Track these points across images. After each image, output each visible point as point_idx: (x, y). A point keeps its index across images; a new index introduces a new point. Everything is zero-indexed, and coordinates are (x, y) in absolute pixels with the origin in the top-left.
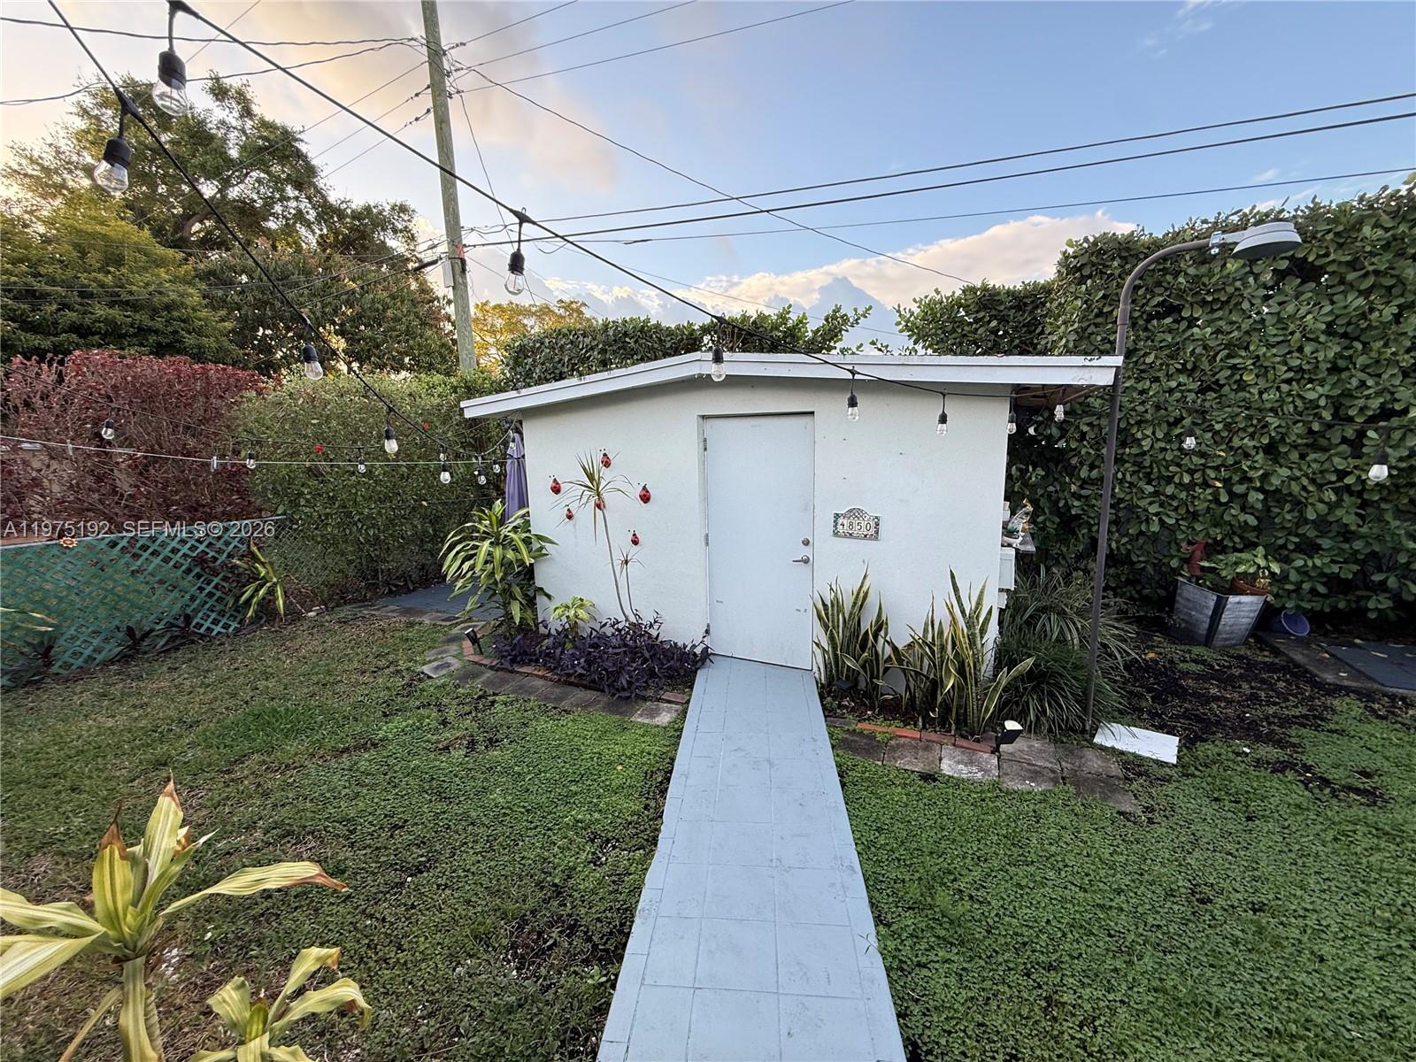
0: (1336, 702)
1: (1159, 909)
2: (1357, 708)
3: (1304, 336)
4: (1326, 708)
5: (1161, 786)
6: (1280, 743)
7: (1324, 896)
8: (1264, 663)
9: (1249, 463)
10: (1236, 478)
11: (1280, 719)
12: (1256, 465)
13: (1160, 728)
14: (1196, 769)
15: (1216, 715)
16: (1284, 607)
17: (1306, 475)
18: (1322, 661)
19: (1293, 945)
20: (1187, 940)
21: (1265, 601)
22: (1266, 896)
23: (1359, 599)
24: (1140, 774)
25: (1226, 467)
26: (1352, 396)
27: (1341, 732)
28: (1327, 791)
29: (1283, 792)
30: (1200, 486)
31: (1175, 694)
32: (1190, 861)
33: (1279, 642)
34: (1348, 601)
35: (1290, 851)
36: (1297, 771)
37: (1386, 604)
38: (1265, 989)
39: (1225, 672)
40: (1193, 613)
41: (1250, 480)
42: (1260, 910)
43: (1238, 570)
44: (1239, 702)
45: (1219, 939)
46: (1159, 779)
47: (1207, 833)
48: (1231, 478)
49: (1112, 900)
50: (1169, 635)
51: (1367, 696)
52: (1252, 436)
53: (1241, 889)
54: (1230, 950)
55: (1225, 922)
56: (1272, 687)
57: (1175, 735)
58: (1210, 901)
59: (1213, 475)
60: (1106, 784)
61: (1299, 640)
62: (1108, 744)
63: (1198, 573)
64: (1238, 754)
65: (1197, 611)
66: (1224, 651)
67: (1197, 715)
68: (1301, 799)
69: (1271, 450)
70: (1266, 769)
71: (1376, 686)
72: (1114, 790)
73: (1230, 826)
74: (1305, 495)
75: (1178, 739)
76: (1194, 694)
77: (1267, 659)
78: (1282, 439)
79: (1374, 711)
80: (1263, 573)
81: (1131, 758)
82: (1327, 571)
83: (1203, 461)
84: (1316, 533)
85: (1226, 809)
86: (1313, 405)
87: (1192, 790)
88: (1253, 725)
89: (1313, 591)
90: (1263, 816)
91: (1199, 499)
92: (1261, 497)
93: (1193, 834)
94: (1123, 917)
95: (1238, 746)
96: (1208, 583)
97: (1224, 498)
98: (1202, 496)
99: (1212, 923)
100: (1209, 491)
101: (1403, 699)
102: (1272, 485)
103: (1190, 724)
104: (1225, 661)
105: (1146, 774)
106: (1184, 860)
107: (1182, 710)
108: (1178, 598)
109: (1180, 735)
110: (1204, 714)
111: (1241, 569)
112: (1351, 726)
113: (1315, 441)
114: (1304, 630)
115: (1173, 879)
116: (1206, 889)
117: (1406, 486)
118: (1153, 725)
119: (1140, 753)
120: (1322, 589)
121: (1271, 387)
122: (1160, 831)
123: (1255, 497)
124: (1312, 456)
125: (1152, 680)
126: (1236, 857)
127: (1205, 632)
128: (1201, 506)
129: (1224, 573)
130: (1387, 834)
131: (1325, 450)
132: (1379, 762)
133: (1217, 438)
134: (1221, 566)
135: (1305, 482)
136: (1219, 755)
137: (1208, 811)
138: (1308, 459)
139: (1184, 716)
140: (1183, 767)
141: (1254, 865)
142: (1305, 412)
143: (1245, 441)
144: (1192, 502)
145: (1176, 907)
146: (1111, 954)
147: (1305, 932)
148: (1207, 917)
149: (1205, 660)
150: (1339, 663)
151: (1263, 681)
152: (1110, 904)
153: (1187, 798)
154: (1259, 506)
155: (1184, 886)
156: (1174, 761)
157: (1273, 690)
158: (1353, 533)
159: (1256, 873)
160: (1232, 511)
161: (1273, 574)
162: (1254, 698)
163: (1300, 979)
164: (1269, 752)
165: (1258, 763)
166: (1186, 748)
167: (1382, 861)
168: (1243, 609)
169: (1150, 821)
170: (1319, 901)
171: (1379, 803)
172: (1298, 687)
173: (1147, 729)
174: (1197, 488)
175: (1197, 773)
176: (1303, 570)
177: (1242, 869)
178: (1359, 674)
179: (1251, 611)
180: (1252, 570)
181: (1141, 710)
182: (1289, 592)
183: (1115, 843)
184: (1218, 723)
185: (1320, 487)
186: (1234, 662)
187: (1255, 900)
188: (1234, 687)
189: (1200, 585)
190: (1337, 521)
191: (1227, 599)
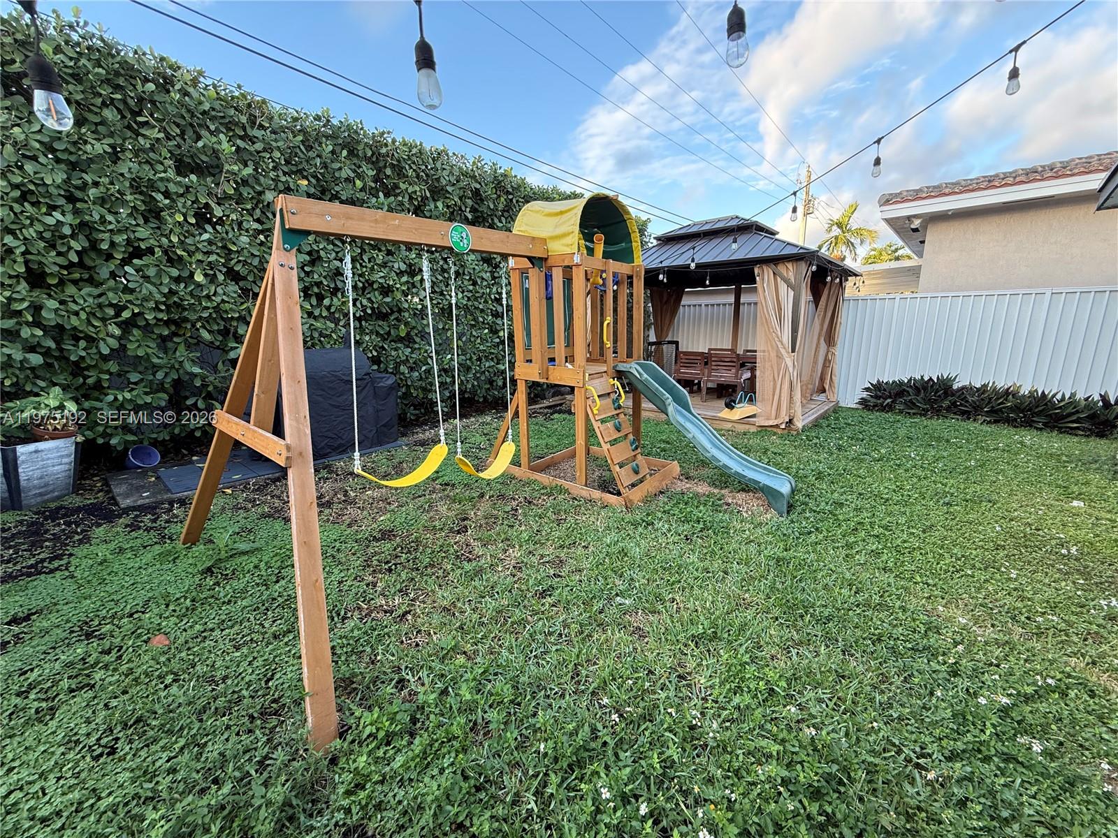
18: (141, 486)
21: (77, 441)
114: (156, 460)
150: (157, 483)
168: (46, 457)
179: (62, 457)
191: (14, 451)
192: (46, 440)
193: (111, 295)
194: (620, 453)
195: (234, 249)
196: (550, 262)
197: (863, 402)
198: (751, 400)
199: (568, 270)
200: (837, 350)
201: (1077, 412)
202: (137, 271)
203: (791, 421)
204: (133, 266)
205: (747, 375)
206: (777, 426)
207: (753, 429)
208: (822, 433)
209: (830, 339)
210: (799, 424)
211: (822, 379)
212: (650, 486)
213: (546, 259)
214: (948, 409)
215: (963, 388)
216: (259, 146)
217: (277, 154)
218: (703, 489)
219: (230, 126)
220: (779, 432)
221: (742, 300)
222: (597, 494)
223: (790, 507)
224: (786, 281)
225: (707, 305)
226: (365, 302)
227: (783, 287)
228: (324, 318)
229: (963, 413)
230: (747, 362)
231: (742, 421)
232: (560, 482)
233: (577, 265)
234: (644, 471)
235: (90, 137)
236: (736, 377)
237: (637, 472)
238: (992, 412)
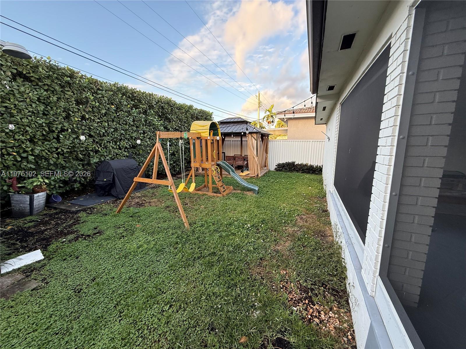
0: (79, 215)
1: (68, 307)
2: (84, 214)
3: (31, 100)
4: (78, 217)
5: (43, 269)
6: (72, 233)
7: (106, 263)
8: (54, 213)
9: (25, 145)
10: (21, 151)
11: (68, 226)
12: (28, 146)
13: (30, 250)
14: (52, 255)
15: (49, 235)
16: (53, 194)
17: (46, 149)
18: (69, 206)
19: (106, 280)
20: (82, 307)
21: (47, 193)
22: (94, 274)
23: (72, 185)
24: (32, 271)
25: (16, 147)
26: (52, 124)
27: (85, 222)
28: (91, 237)
29: (81, 245)
30: (7, 155)
31: (29, 236)
32: (69, 284)
33: (55, 205)
34: (69, 187)
35: (92, 258)
36: (81, 237)
37: (79, 185)
38: (107, 298)
39: (43, 221)
40: (21, 205)
41: (27, 152)
42: (95, 279)
43: (34, 185)
44: (53, 228)
45: (90, 297)
46: (41, 267)
47: (68, 271)
48: (19, 151)
49: (50, 322)
50: (13, 218)
51: (84, 210)
52: (23, 135)
53: (87, 278)
54: (95, 297)
55: (89, 291)
56: (61, 219)
57: (38, 249)
58: (81, 289)
59: (11, 150)
60: (20, 285)
61: (60, 203)
62: (10, 269)
63: (18, 190)
64: (63, 243)
65: (22, 204)
66: (38, 214)
67: (42, 239)
68: (87, 243)
69: (31, 140)
70: (73, 241)
71: (85, 207)
72: (24, 284)
73: (74, 264)
74: (48, 156)
75: (40, 250)
76: (36, 233)
77: (54, 212)
78: (34, 137)
79: (88, 213)
80: (43, 184)
81: (25, 268)
82: (61, 179)
83: (5, 145)
84: (55, 168)
85: (69, 260)
86: (41, 125)
87: (55, 262)
88: (62, 232)
89: (60, 187)
90: (80, 255)
91: (8, 160)
92: (33, 158)
93: (65, 275)
94: (58, 323)
95: (61, 240)
96: (23, 192)
97: (19, 159)
98: (9, 159)
99: (86, 295)
100: (11, 157)
101: (92, 208)
102: (36, 153)
103: (41, 243)
104: (41, 217)
105: (34, 269)
106: (66, 285)
107: (35, 240)
108: (12, 202)
109: (40, 248)
110: (44, 237)
111: (35, 184)
112: (86, 219)
113: (45, 138)
114: (60, 199)
115: (67, 294)
116: (78, 287)
117: (73, 152)
118: (26, 251)
119: (28, 264)
120: (62, 185)
121: (25, 117)
122: (52, 283)
123: (31, 158)
124: (46, 143)
125: (16, 236)
126: (80, 271)
127: (29, 211)
128: (10, 163)
129: (29, 187)
130: (108, 239)
131: (49, 141)
132: (97, 224)
133: (8, 136)
134: (27, 185)
135: (47, 152)
136: (57, 246)
137: (64, 265)
138: (45, 144)
139: (37, 241)
140: (47, 257)
141: (86, 269)
142: (39, 128)
143: (21, 137)
144: (5, 162)
145: (73, 301)
146: (62, 339)
147: (107, 275)
148: (84, 294)
149: (34, 220)
150: (74, 205)
151: (57, 218)
152: (50, 323)
153: (55, 266)
154: (33, 161)
155: (72, 293)
156: (43, 258)
157: (62, 219)
158: (65, 167)
159: (88, 271)
160: (24, 163)
161: (46, 184)
162: (57, 224)
163: (113, 287)
164: (71, 237)
165: (70, 241)
166: (45, 251)
167: (110, 246)
168: (40, 198)
169: (47, 283)
170: (105, 265)
171: (102, 233)
172: (68, 216)
173: (25, 254)
174: (5, 156)
175: (54, 256)
176: (55, 180)
177: (84, 273)
178: (80, 206)
179: (43, 198)
180: (39, 184)
181: (17, 249)
182: (52, 188)
183: (38, 302)
184: (50, 237)
185: (51, 153)
186: (44, 216)
187: (92, 278)
188: (49, 224)
189: (20, 194)
190: (59, 164)
191: (34, 196)
192: (40, 192)
193: (54, 144)
194: (220, 184)
195: (92, 128)
196: (201, 138)
197: (276, 169)
198: (247, 170)
199: (206, 140)
200: (269, 155)
201: (318, 169)
202: (64, 136)
203: (258, 175)
204: (62, 134)
205: (246, 163)
206: (255, 176)
207: (249, 178)
208: (265, 178)
209: (267, 152)
210: (260, 176)
211: (265, 163)
212: (227, 192)
213: (200, 137)
214: (294, 170)
215: (297, 164)
216: (100, 96)
217: (106, 99)
218: (239, 192)
219: (90, 89)
220: (255, 178)
221: (243, 140)
222: (215, 194)
223: (258, 193)
224: (254, 138)
225: (232, 141)
226: (130, 143)
227: (253, 140)
228: (118, 149)
229: (297, 171)
230: (245, 159)
231: (246, 176)
232: (205, 193)
233: (209, 139)
234: (225, 188)
235: (51, 95)
236: (243, 163)
237: (224, 188)
238: (303, 170)
